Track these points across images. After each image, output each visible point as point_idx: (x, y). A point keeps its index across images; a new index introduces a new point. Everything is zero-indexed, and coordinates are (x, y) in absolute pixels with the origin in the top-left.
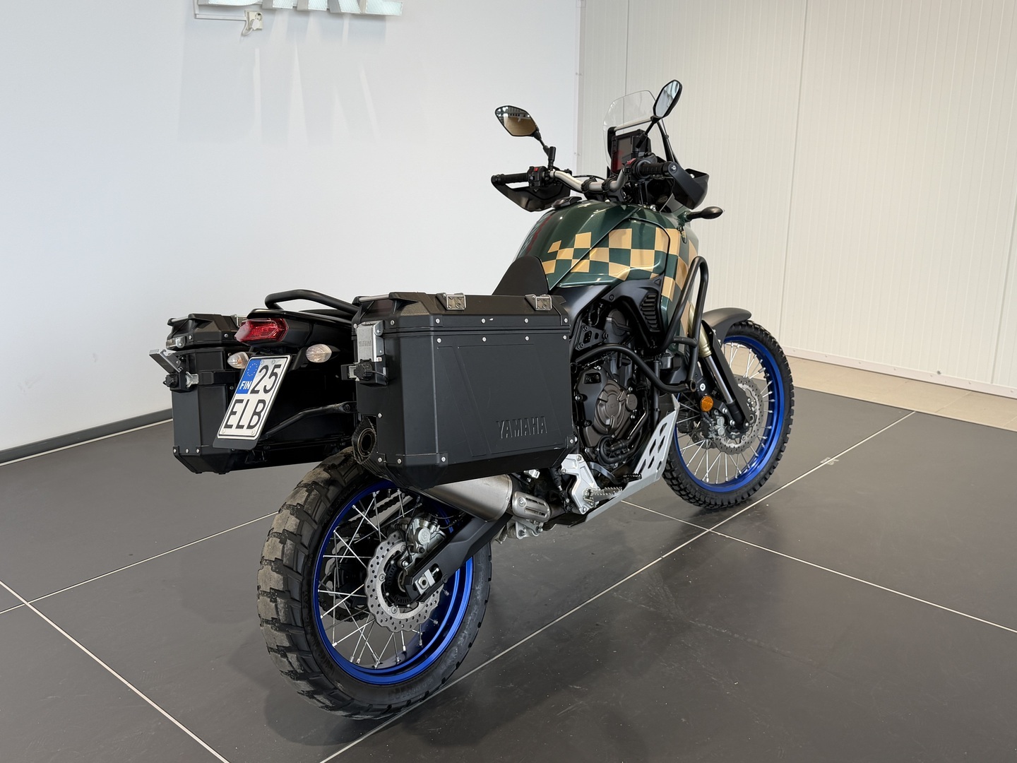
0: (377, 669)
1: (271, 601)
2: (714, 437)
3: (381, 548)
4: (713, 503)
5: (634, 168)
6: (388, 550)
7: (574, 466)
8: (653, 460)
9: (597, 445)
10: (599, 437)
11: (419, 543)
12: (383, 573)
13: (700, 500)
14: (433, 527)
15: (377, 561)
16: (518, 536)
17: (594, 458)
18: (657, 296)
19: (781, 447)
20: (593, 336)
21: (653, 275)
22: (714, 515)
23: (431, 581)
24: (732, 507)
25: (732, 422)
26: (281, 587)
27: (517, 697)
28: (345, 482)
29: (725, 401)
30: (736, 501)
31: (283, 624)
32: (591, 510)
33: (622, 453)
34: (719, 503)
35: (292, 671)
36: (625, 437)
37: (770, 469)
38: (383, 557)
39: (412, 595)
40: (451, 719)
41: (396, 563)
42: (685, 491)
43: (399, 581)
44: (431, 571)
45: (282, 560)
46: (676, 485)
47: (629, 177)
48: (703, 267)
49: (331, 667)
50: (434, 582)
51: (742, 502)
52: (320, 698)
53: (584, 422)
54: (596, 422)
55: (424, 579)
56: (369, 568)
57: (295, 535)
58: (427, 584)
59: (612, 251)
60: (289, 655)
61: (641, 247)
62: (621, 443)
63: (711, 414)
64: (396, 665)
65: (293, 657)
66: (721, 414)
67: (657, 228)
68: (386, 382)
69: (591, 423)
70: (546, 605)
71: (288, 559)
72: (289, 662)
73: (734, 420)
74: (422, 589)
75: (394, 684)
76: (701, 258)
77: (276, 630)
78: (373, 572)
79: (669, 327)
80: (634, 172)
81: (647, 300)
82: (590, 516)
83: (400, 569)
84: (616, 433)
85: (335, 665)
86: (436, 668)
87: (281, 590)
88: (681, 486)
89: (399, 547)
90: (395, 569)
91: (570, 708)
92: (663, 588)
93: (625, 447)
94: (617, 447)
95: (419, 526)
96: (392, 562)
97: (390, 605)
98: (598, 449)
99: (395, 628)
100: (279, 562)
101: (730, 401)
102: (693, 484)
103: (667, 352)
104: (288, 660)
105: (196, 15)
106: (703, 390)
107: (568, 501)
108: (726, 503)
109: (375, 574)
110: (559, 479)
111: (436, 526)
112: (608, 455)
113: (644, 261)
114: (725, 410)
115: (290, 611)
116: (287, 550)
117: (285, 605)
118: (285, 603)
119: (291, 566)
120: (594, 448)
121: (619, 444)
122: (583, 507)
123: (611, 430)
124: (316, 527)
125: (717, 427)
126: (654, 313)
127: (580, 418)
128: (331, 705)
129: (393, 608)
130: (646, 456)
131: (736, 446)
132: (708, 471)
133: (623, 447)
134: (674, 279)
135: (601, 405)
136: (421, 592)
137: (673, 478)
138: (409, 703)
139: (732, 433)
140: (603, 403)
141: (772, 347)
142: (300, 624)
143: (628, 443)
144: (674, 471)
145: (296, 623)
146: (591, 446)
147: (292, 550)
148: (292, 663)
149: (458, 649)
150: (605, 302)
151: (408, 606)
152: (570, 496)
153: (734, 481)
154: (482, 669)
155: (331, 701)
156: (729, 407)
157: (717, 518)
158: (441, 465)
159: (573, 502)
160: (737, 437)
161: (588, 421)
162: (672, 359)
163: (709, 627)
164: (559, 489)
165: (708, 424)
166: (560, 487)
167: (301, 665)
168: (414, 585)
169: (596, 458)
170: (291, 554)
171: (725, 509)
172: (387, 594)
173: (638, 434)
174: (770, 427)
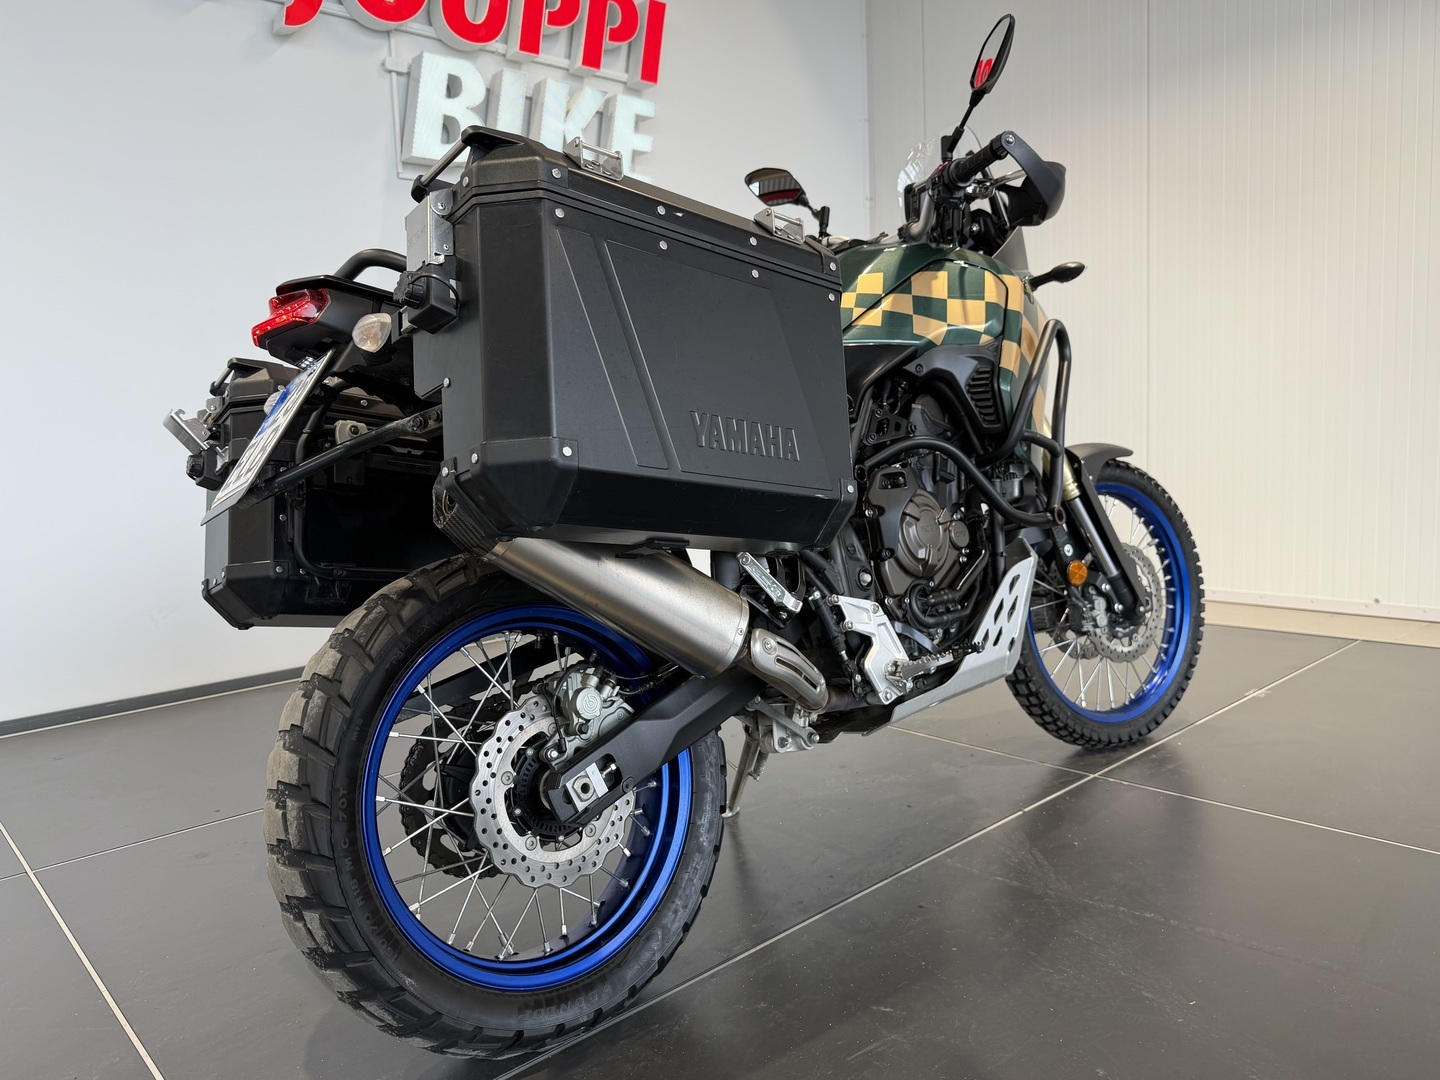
0: (503, 962)
1: (277, 806)
2: (1091, 629)
3: (508, 723)
4: (1095, 738)
5: (945, 173)
6: (521, 728)
7: (867, 621)
8: (1000, 633)
9: (906, 593)
10: (908, 581)
11: (579, 715)
12: (510, 769)
13: (1074, 731)
14: (607, 689)
15: (498, 745)
16: (777, 747)
17: (901, 616)
18: (993, 370)
19: (1191, 660)
20: (892, 426)
21: (985, 339)
22: (1098, 757)
23: (600, 788)
24: (1124, 747)
25: (1118, 607)
26: (293, 778)
27: (772, 1025)
28: (438, 596)
29: (1105, 574)
30: (1131, 739)
31: (297, 852)
32: (900, 700)
33: (948, 611)
34: (1105, 738)
35: (315, 950)
36: (952, 586)
37: (1177, 692)
38: (510, 739)
39: (564, 812)
40: (642, 1064)
41: (537, 756)
42: (1052, 716)
43: (541, 789)
44: (602, 770)
45: (301, 728)
46: (1035, 706)
47: (939, 191)
48: (1061, 337)
49: (395, 946)
50: (606, 790)
51: (1138, 740)
52: (372, 1007)
53: (881, 551)
54: (901, 552)
55: (586, 780)
56: (481, 760)
57: (330, 680)
58: (591, 791)
59: (916, 299)
60: (308, 915)
61: (963, 296)
62: (946, 594)
63: (1085, 595)
64: (544, 958)
65: (313, 918)
66: (1100, 593)
67: (986, 272)
68: (456, 308)
69: (892, 552)
70: (832, 877)
71: (311, 725)
72: (308, 929)
73: (1121, 603)
74: (582, 800)
75: (532, 990)
76: (1057, 322)
77: (284, 864)
78: (489, 765)
79: (1015, 415)
80: (946, 182)
81: (976, 377)
82: (899, 711)
83: (544, 765)
84: (938, 578)
85: (404, 942)
86: (619, 966)
87: (294, 782)
88: (1044, 706)
89: (544, 725)
90: (536, 766)
91: (872, 1047)
92: (1031, 853)
93: (953, 601)
94: (939, 599)
95: (580, 686)
96: (530, 752)
97: (522, 833)
98: (907, 601)
99: (533, 879)
100: (297, 732)
101: (1111, 573)
102: (1063, 705)
103: (1011, 471)
104: (305, 925)
105: (398, 173)
106: (1069, 554)
107: (858, 678)
108: (1115, 740)
109: (494, 769)
110: (841, 639)
111: (613, 688)
112: (924, 612)
113: (969, 316)
114: (1106, 587)
115: (307, 823)
116: (312, 708)
117: (298, 814)
118: (302, 809)
119: (315, 737)
120: (900, 599)
121: (942, 596)
122: (886, 693)
123: (929, 570)
124: (370, 667)
125: (1095, 613)
126: (989, 396)
127: (875, 546)
128: (395, 1024)
129: (529, 837)
130: (988, 624)
131: (1126, 650)
132: (1083, 690)
133: (948, 601)
134: (1019, 344)
135: (910, 525)
136: (580, 806)
137: (1031, 694)
138: (561, 1031)
139: (1118, 629)
140: (913, 521)
141: (1166, 505)
142: (326, 852)
143: (957, 596)
144: (1030, 681)
145: (318, 850)
146: (896, 592)
147: (320, 708)
148: (313, 932)
149: (663, 933)
150: (909, 376)
151: (561, 838)
152: (862, 671)
153: (1124, 709)
154: (712, 976)
155: (393, 1016)
156: (1111, 581)
157: (1104, 761)
158: (561, 461)
159: (867, 682)
160: (1125, 635)
161: (887, 549)
162: (1021, 483)
163: (1121, 908)
164: (841, 656)
165: (1079, 608)
166: (843, 653)
167: (329, 936)
168: (566, 793)
169: (904, 616)
170: (317, 714)
171: (1114, 749)
172: (518, 812)
173: (972, 588)
174: (1171, 630)
